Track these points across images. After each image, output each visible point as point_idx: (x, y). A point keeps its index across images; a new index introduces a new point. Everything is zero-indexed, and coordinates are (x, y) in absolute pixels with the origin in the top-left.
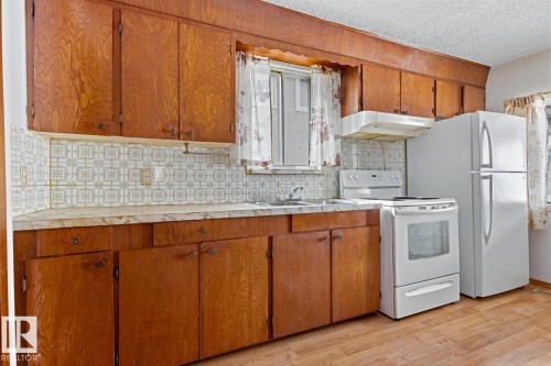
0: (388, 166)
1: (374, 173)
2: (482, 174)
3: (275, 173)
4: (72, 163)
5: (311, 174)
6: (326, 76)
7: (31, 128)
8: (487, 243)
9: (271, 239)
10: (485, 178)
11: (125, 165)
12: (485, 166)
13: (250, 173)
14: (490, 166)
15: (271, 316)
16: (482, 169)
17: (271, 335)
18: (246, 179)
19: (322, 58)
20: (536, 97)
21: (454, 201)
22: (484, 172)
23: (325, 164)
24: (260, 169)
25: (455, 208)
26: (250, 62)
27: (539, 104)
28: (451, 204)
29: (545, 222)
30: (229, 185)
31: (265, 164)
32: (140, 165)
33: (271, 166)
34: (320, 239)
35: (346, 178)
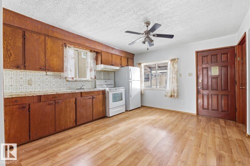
0: (110, 79)
1: (106, 81)
3: (76, 81)
5: (87, 81)
6: (91, 53)
9: (76, 99)
12: (131, 79)
13: (68, 81)
15: (76, 119)
17: (76, 124)
18: (66, 83)
20: (142, 63)
22: (130, 81)
23: (91, 78)
24: (71, 80)
25: (124, 89)
29: (144, 92)
31: (73, 78)
32: (28, 78)
33: (75, 79)
34: (90, 98)
35: (98, 82)
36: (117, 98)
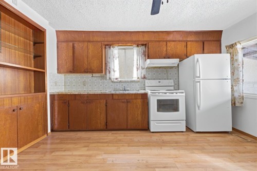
0: (169, 78)
1: (160, 81)
2: (196, 80)
3: (120, 82)
4: (69, 80)
5: (134, 81)
6: (138, 48)
7: (58, 73)
8: (199, 109)
9: (106, 100)
10: (198, 82)
11: (79, 80)
12: (198, 77)
13: (112, 82)
14: (199, 77)
15: (106, 122)
16: (196, 78)
17: (106, 128)
18: (111, 83)
19: (137, 43)
20: (237, 43)
21: (183, 91)
22: (197, 79)
23: (138, 78)
24: (115, 80)
25: (184, 94)
26: (112, 48)
27: (239, 46)
28: (182, 93)
29: (242, 103)
30: (106, 85)
31: (117, 79)
32: (83, 80)
33: (119, 80)
34: (123, 102)
35: (148, 82)
36: (168, 106)
